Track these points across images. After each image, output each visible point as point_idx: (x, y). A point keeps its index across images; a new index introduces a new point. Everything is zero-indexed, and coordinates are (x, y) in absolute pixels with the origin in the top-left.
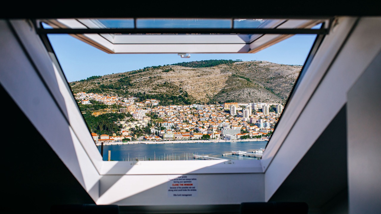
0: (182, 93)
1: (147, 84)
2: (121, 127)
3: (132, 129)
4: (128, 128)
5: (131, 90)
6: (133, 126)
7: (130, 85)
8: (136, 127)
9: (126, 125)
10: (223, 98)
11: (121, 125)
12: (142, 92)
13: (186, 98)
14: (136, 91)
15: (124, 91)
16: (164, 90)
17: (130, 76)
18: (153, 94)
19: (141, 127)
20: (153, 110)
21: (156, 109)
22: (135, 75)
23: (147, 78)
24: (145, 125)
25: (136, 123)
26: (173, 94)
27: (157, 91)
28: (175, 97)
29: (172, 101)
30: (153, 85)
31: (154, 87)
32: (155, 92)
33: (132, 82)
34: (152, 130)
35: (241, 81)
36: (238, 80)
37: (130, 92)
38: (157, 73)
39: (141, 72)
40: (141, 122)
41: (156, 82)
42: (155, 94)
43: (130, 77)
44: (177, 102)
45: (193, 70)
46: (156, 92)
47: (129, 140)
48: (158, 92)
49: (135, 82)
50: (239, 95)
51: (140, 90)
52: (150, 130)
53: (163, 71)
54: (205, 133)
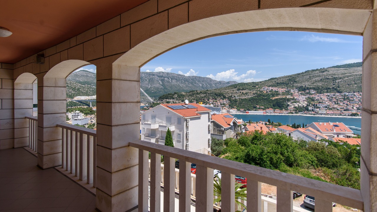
0: (335, 85)
1: (307, 80)
2: (288, 105)
3: (295, 107)
4: (293, 106)
5: (295, 85)
6: (296, 106)
7: (295, 81)
8: (299, 106)
9: (291, 104)
11: (288, 104)
12: (304, 86)
13: (338, 89)
14: (299, 85)
15: (291, 85)
16: (320, 84)
17: (296, 76)
18: (311, 86)
19: (302, 106)
20: (311, 96)
21: (313, 96)
22: (299, 76)
23: (308, 77)
24: (305, 106)
25: (298, 103)
26: (327, 86)
27: (315, 84)
28: (329, 88)
29: (326, 91)
30: (312, 81)
31: (312, 82)
32: (313, 85)
33: (297, 80)
34: (309, 108)
37: (295, 86)
38: (315, 73)
39: (303, 74)
40: (302, 103)
41: (314, 79)
42: (313, 86)
43: (295, 77)
44: (330, 91)
45: (345, 70)
46: (314, 85)
47: (293, 113)
48: (316, 85)
49: (299, 80)
51: (302, 85)
52: (308, 108)
53: (320, 72)
54: (354, 112)
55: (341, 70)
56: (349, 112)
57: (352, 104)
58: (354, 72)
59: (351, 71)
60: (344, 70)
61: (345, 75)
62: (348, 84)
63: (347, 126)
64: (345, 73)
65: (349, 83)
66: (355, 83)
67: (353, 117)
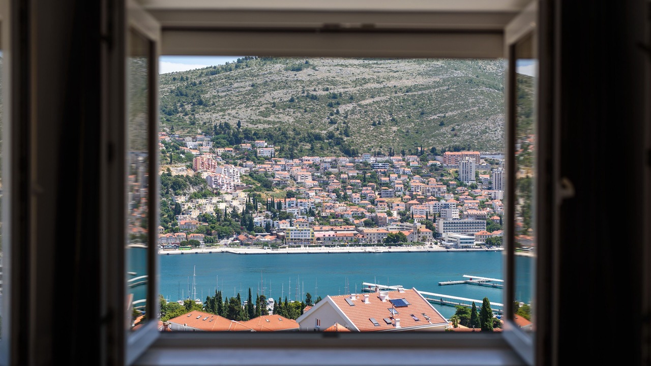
0: (336, 126)
1: (246, 100)
2: (178, 210)
3: (204, 218)
4: (195, 214)
5: (203, 116)
6: (209, 209)
7: (200, 103)
8: (217, 211)
9: (190, 204)
10: (441, 139)
11: (178, 205)
12: (233, 123)
13: (345, 139)
14: (216, 118)
15: (186, 118)
16: (288, 118)
17: (202, 79)
18: (261, 126)
19: (229, 210)
20: (261, 168)
21: (267, 166)
22: (215, 79)
23: (246, 85)
24: (241, 209)
25: (215, 200)
26: (313, 128)
27: (271, 118)
28: (318, 138)
29: (308, 146)
30: (261, 104)
31: (262, 109)
32: (265, 122)
33: (207, 96)
34: (255, 220)
35: (488, 95)
36: (482, 93)
37: (202, 123)
38: (271, 73)
39: (231, 70)
40: (228, 198)
41: (268, 97)
42: (266, 126)
43: (200, 83)
44: (322, 148)
45: (364, 66)
46: (269, 123)
47: (196, 244)
48: (274, 123)
49: (214, 97)
50: (484, 132)
51: (227, 117)
52: (251, 219)
53: (286, 70)
54: (393, 229)
55: (352, 65)
56: (382, 230)
57: (386, 200)
58: (388, 79)
59: (381, 75)
60: (362, 69)
61: (366, 86)
62: (374, 124)
63: (419, 292)
64: (366, 82)
65: (376, 119)
66: (393, 120)
67: (394, 249)
